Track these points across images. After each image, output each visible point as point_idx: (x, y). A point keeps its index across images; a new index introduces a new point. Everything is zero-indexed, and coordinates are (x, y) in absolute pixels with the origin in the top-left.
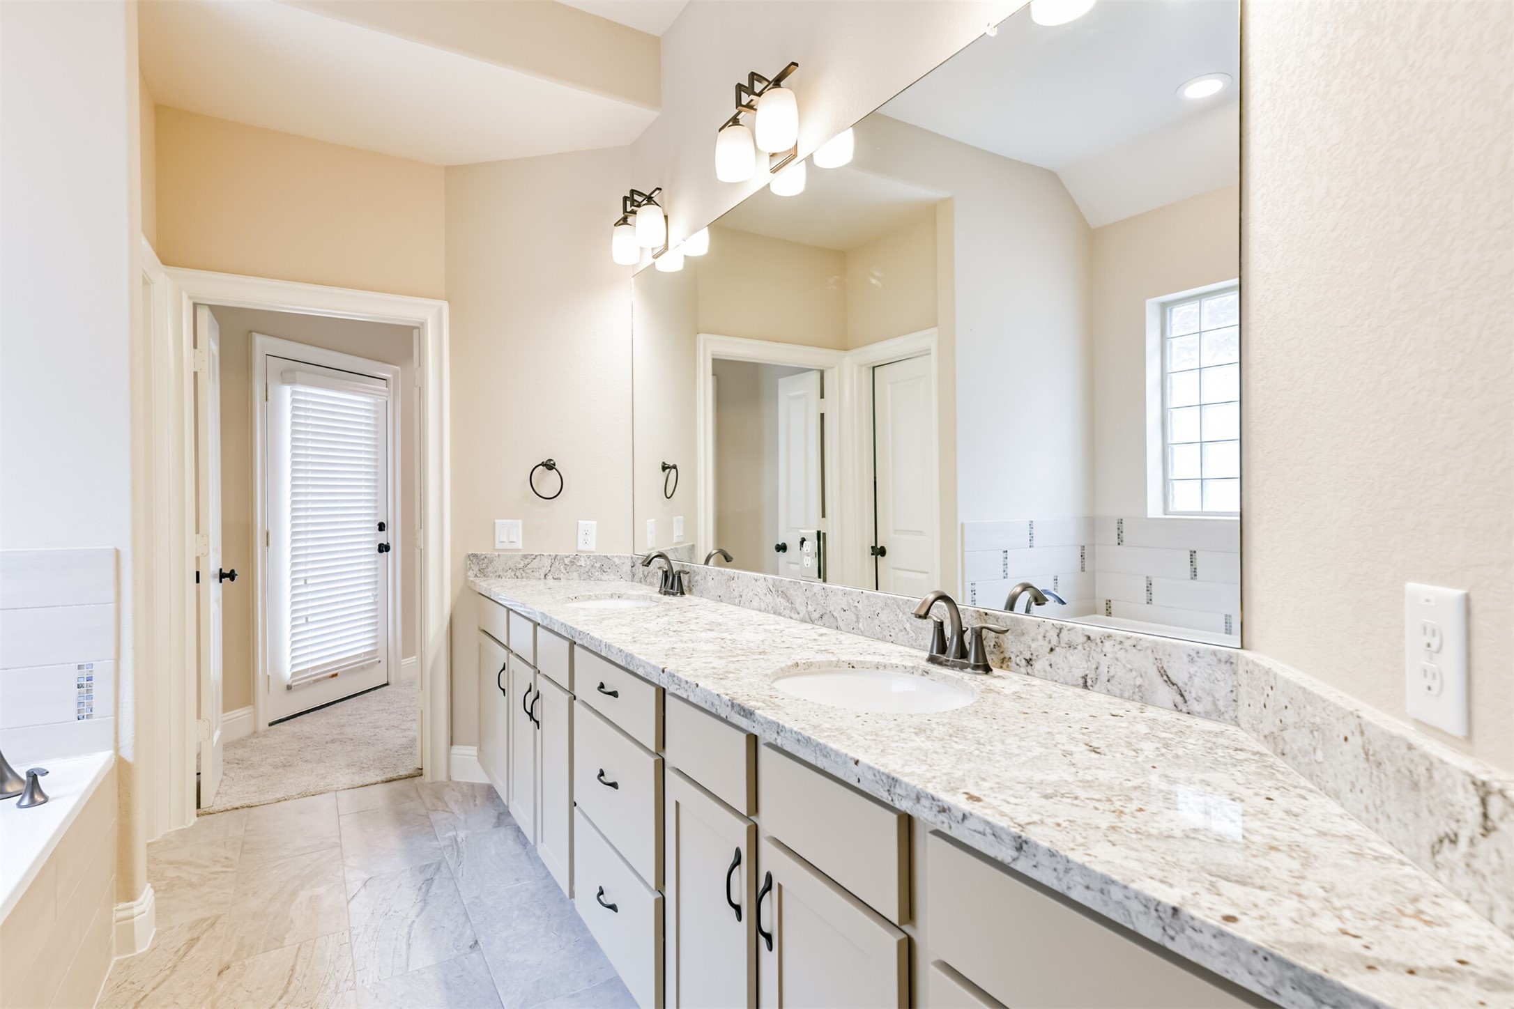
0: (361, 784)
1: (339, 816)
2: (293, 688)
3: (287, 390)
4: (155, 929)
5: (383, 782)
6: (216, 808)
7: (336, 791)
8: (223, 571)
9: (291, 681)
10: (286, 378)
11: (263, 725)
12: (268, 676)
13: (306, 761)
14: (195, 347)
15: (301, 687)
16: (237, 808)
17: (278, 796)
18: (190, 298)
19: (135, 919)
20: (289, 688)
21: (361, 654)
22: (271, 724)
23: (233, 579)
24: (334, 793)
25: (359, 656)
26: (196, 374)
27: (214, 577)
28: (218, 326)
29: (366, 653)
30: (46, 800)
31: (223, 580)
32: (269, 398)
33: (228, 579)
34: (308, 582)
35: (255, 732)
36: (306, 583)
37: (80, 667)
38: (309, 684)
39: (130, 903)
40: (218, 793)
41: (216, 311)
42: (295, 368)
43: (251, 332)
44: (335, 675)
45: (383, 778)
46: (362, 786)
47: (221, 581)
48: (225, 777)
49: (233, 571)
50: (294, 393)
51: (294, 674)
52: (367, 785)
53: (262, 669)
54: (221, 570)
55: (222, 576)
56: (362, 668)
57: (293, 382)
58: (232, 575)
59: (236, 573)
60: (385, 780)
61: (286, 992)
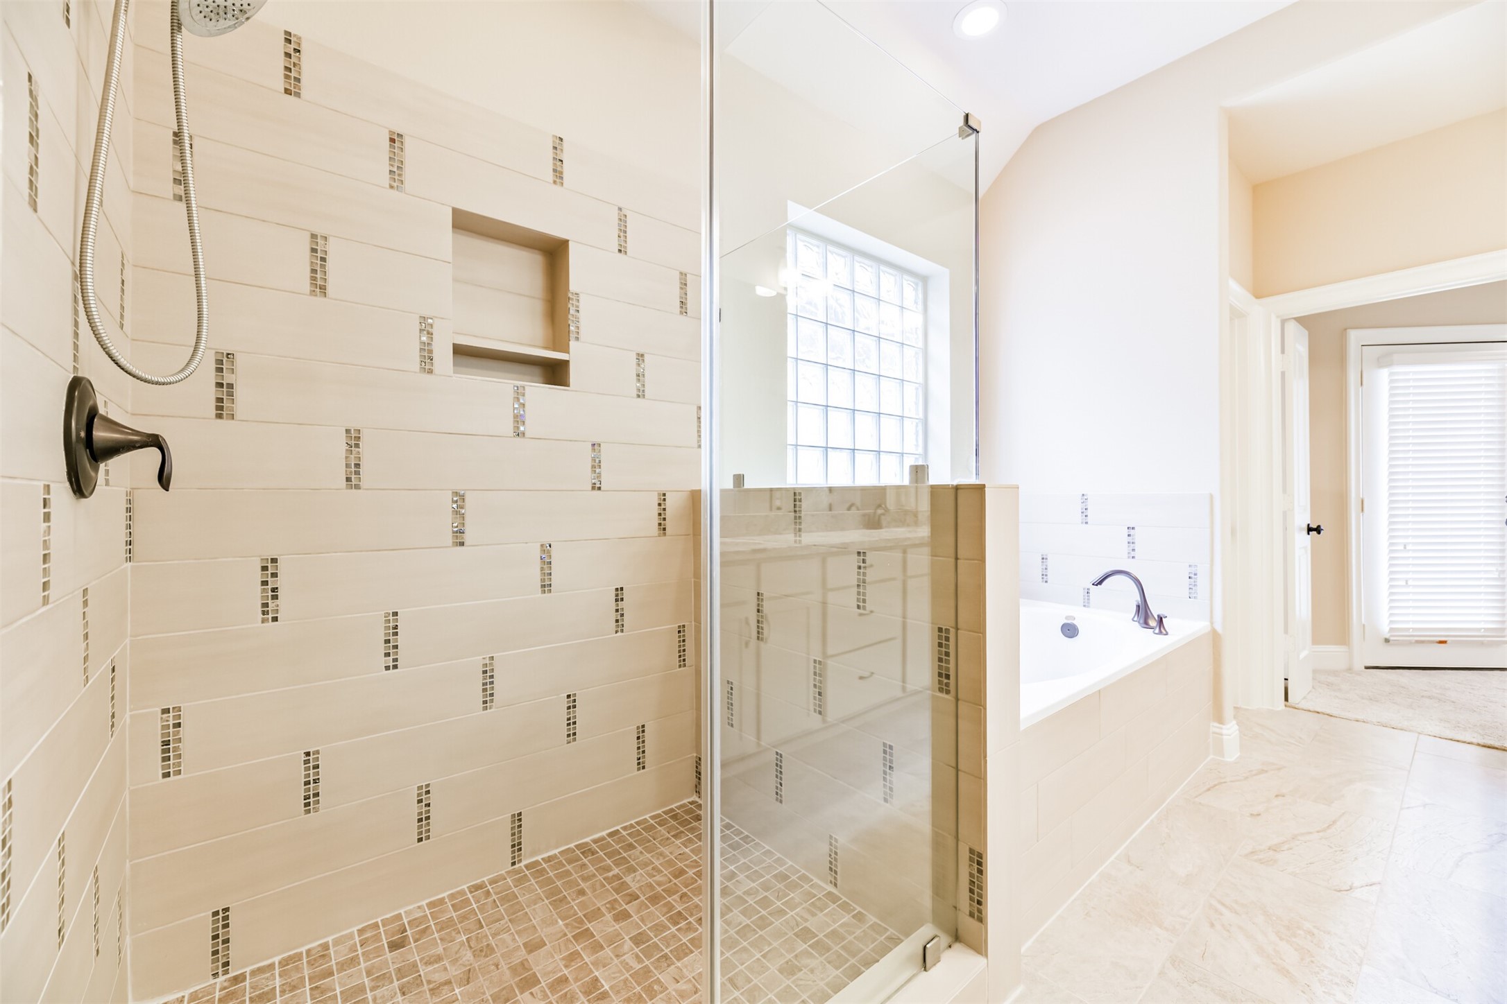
0: (1451, 738)
1: (1415, 751)
2: (1391, 642)
3: (1384, 375)
4: (1239, 754)
5: (1479, 745)
6: (1300, 706)
7: (1420, 733)
8: (1310, 526)
9: (1389, 635)
10: (1381, 362)
11: (1359, 665)
12: (1364, 625)
13: (1394, 703)
14: (1283, 352)
15: (1400, 644)
16: (1318, 713)
17: (1359, 717)
18: (1278, 317)
19: (1224, 737)
20: (1387, 641)
21: (1482, 629)
22: (1367, 668)
23: (1319, 533)
24: (1417, 734)
25: (1479, 630)
26: (1283, 374)
27: (1301, 529)
28: (1306, 333)
29: (1487, 630)
30: (1167, 634)
31: (1310, 533)
32: (1364, 383)
33: (1314, 533)
34: (1408, 548)
35: (1350, 669)
36: (1405, 548)
37: (1190, 566)
38: (1410, 643)
39: (1221, 726)
40: (1304, 698)
41: (1301, 320)
42: (1390, 351)
43: (1346, 329)
44: (1445, 642)
45: (1482, 742)
46: (1451, 740)
47: (1309, 534)
48: (1313, 690)
49: (1319, 526)
50: (1391, 374)
51: (1392, 630)
52: (1458, 741)
53: (1357, 616)
54: (1309, 525)
55: (1310, 530)
56: (1482, 644)
57: (1390, 364)
58: (1318, 530)
59: (1322, 528)
60: (1482, 744)
61: (1324, 830)
